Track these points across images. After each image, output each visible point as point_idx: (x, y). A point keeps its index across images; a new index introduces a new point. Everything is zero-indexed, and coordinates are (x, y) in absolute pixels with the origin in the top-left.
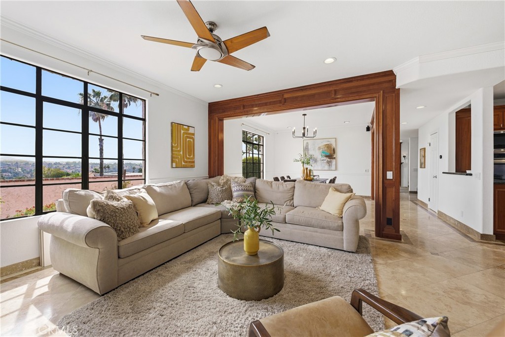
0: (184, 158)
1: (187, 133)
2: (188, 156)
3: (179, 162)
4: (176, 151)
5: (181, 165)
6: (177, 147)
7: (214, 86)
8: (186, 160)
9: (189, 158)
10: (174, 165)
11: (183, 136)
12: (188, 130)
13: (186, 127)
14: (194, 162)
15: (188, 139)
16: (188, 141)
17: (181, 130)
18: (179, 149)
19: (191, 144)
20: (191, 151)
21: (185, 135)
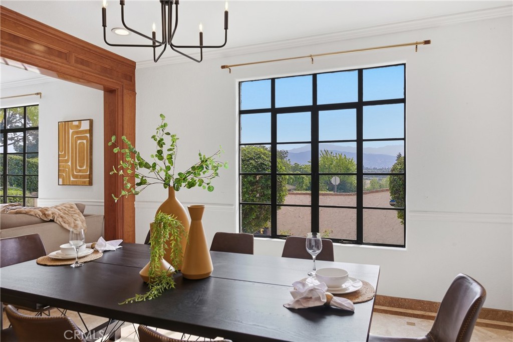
0: (73, 170)
1: (77, 133)
2: (78, 168)
3: (67, 177)
4: (63, 161)
5: (69, 180)
6: (64, 156)
8: (75, 173)
9: (80, 171)
10: (61, 181)
11: (72, 136)
12: (78, 126)
13: (77, 123)
14: (89, 176)
15: (79, 142)
16: (80, 143)
17: (70, 130)
18: (66, 158)
19: (84, 148)
20: (84, 159)
21: (75, 136)
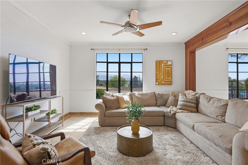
0: (163, 79)
1: (166, 65)
2: (166, 78)
3: (160, 81)
4: (158, 76)
5: (162, 83)
7: (171, 34)
8: (165, 80)
9: (167, 80)
10: (157, 83)
11: (163, 67)
12: (167, 63)
13: (166, 62)
14: (172, 82)
16: (167, 69)
17: (162, 64)
18: (160, 74)
19: (169, 71)
20: (169, 75)
21: (165, 67)
